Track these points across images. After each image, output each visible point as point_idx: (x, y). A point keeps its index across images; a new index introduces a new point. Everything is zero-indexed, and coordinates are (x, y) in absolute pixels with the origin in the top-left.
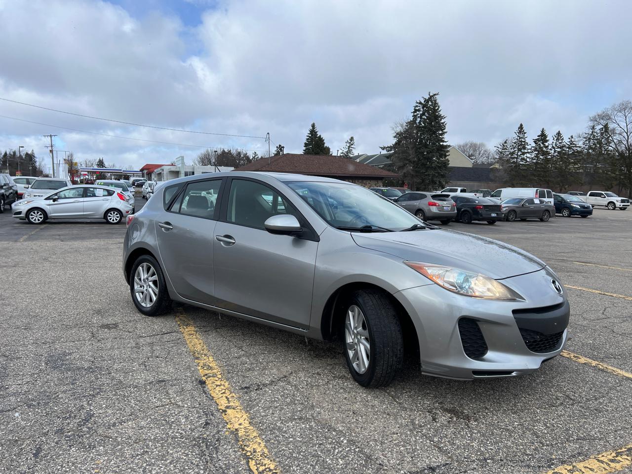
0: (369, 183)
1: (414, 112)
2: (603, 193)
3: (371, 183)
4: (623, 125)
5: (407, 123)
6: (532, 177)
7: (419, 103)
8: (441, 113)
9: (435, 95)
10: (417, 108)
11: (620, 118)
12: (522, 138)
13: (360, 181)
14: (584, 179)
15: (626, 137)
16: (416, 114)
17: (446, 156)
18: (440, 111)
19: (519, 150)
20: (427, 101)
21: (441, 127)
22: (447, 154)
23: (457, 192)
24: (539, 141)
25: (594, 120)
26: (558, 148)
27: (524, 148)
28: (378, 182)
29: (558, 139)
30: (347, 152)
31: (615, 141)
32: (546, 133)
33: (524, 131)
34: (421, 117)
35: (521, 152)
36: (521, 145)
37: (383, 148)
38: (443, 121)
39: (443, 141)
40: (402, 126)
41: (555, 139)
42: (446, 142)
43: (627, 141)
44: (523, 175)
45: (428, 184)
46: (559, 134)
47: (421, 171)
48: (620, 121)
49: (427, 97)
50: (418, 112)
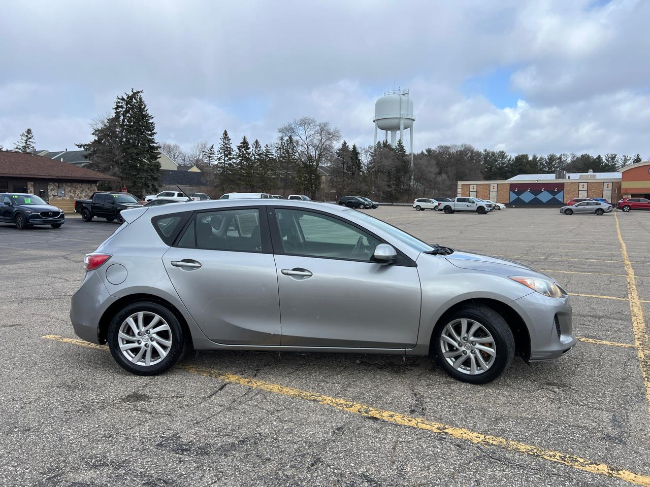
0: (81, 187)
1: (116, 109)
2: (300, 196)
3: (83, 186)
4: (304, 137)
5: (108, 120)
6: (239, 182)
7: (121, 99)
8: (148, 112)
9: (139, 92)
10: (118, 104)
11: (301, 131)
12: (227, 144)
13: (69, 184)
14: (280, 184)
15: (307, 149)
16: (118, 110)
17: (156, 158)
18: (146, 110)
19: (226, 155)
20: (131, 98)
21: (150, 127)
22: (158, 156)
23: (174, 196)
24: (242, 148)
25: (281, 131)
26: (257, 155)
27: (230, 154)
28: (91, 185)
29: (256, 147)
30: (25, 147)
31: (299, 151)
32: (248, 140)
33: (228, 137)
34: (124, 115)
35: (228, 157)
36: (227, 151)
37: (80, 146)
38: (151, 121)
39: (153, 142)
40: (103, 122)
41: (254, 146)
42: (156, 143)
43: (308, 151)
44: (231, 180)
45: (142, 187)
46: (257, 142)
47: (132, 174)
48: (301, 134)
49: (130, 94)
50: (120, 109)
